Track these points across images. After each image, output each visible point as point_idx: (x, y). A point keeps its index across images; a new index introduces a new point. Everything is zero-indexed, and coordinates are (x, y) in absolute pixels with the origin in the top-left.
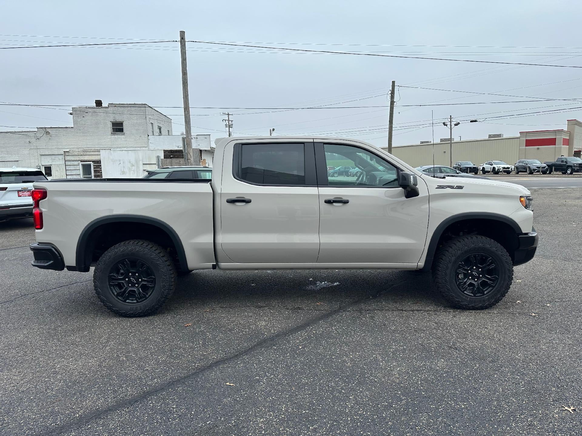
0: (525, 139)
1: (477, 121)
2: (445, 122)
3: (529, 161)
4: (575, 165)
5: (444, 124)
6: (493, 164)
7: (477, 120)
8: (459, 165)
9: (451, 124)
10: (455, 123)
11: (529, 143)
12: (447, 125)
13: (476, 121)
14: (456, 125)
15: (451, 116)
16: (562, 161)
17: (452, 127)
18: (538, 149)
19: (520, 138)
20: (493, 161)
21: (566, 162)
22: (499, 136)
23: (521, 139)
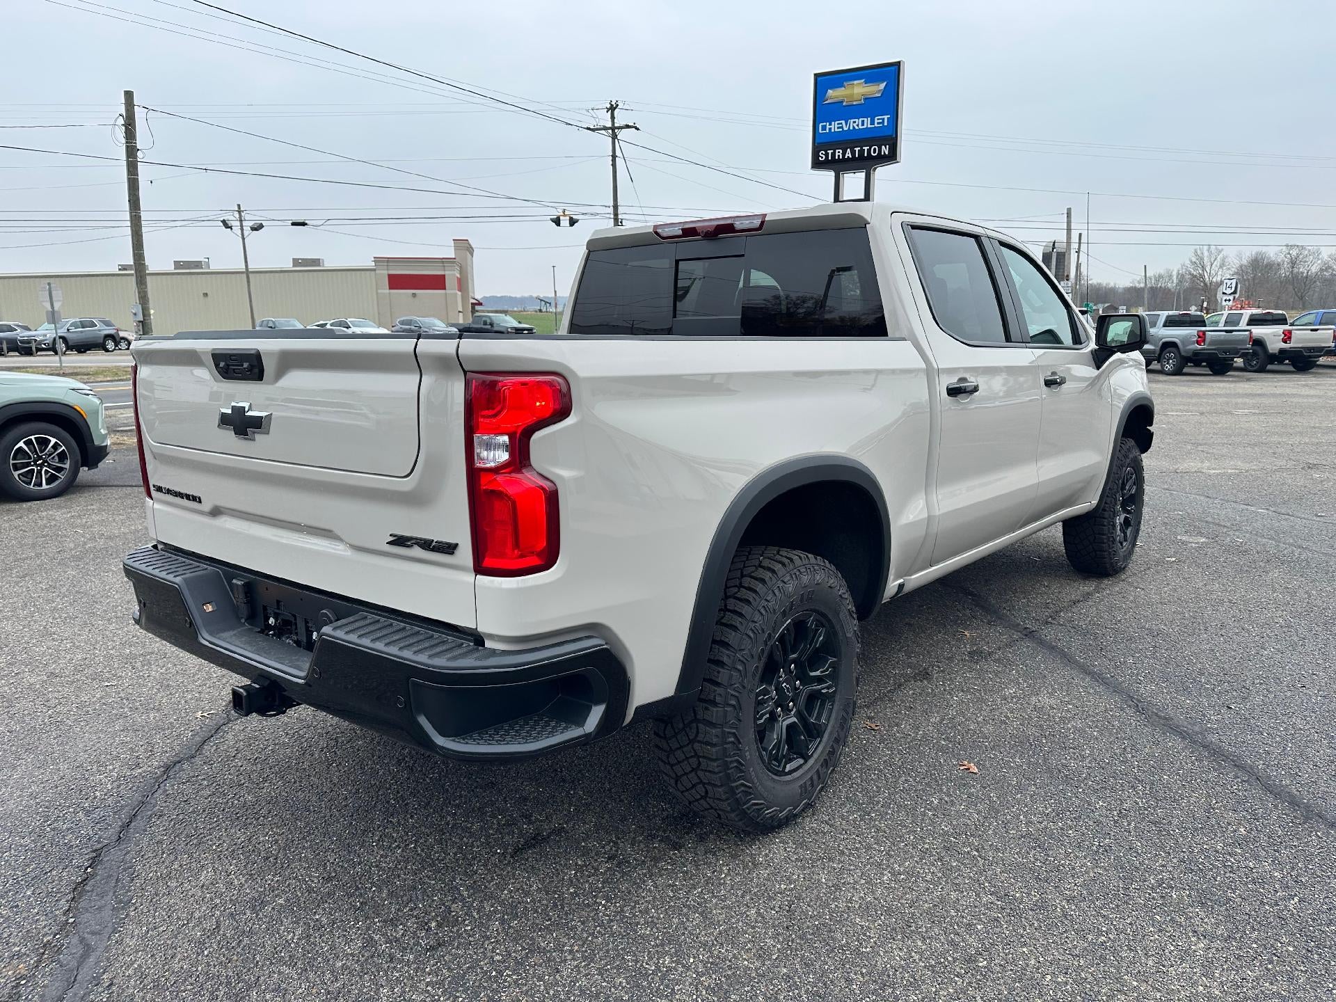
0: (386, 272)
1: (306, 224)
2: (225, 218)
3: (425, 322)
4: (509, 330)
5: (226, 224)
6: (351, 326)
7: (306, 222)
8: (271, 327)
9: (242, 226)
10: (251, 224)
11: (397, 282)
12: (231, 228)
13: (304, 224)
14: (254, 229)
15: (239, 206)
16: (485, 323)
17: (246, 233)
18: (414, 295)
19: (375, 270)
20: (349, 320)
21: (492, 325)
22: (316, 262)
23: (377, 272)
